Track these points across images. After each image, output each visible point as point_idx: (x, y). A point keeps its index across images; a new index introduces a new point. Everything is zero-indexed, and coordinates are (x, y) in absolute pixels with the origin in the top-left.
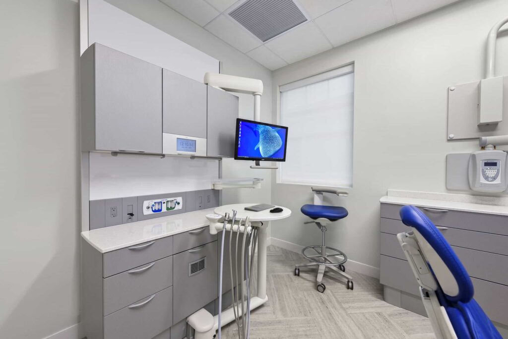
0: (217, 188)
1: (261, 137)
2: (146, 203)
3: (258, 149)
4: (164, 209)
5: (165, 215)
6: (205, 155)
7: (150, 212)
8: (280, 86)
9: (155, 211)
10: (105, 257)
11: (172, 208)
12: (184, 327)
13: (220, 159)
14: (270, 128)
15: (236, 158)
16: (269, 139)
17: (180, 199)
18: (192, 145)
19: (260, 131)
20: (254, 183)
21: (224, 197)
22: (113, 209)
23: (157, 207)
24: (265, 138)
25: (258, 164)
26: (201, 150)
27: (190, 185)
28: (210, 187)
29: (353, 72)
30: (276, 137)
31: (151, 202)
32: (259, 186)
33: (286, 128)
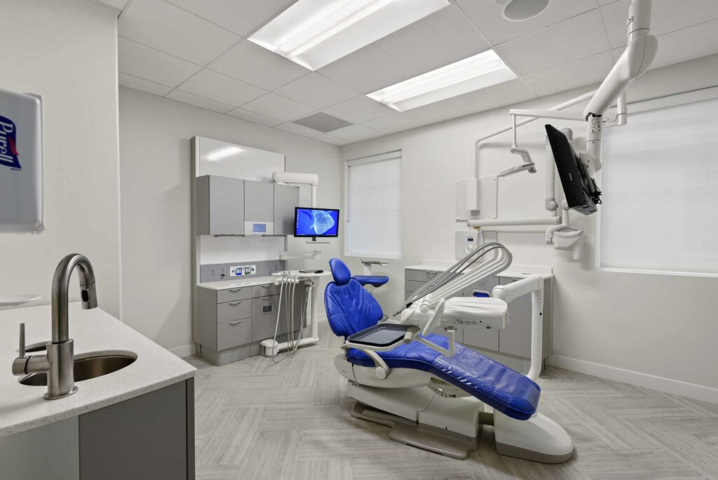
0: (283, 258)
1: (315, 219)
2: (232, 268)
3: (313, 228)
4: (243, 274)
5: (244, 277)
6: (272, 234)
7: (234, 274)
8: (348, 161)
9: (237, 274)
10: (218, 292)
11: (248, 273)
12: (258, 348)
13: (285, 236)
14: (323, 212)
15: (295, 236)
16: (322, 220)
17: (254, 267)
18: (262, 228)
19: (314, 215)
20: (314, 255)
21: (289, 264)
22: (213, 271)
23: (238, 272)
24: (319, 220)
25: (314, 240)
26: (269, 231)
27: (262, 256)
28: (277, 258)
29: (401, 157)
30: (328, 218)
31: (235, 268)
32: (318, 257)
33: (338, 211)
